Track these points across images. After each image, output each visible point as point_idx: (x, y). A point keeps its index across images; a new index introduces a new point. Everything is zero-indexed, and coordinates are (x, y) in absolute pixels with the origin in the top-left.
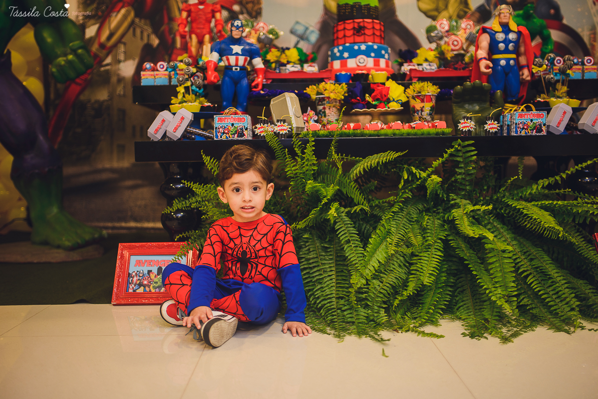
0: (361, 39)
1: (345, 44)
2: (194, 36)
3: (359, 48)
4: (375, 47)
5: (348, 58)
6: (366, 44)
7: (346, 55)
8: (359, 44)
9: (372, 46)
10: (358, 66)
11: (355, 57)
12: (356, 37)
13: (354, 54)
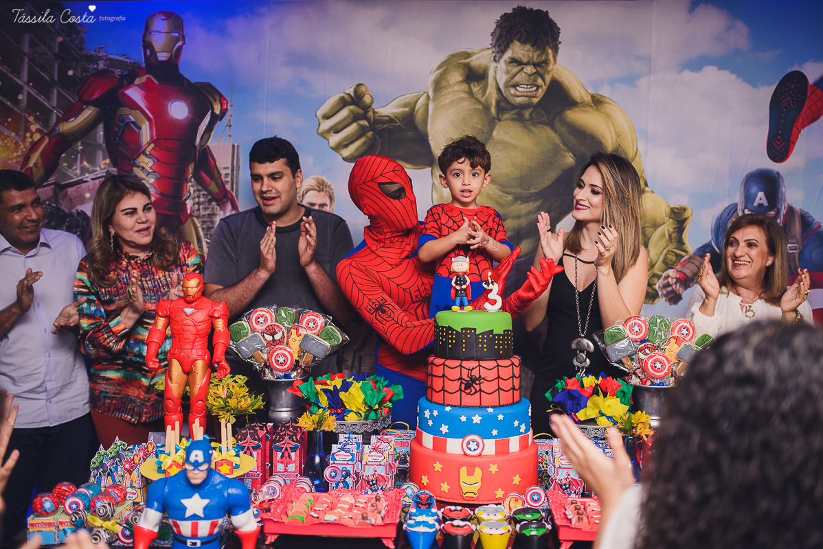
0: (473, 400)
1: (444, 405)
2: (175, 363)
3: (470, 420)
4: (501, 417)
5: (447, 435)
6: (482, 412)
7: (444, 429)
8: (470, 411)
9: (495, 416)
10: (465, 454)
11: (462, 435)
12: (463, 394)
13: (460, 431)
